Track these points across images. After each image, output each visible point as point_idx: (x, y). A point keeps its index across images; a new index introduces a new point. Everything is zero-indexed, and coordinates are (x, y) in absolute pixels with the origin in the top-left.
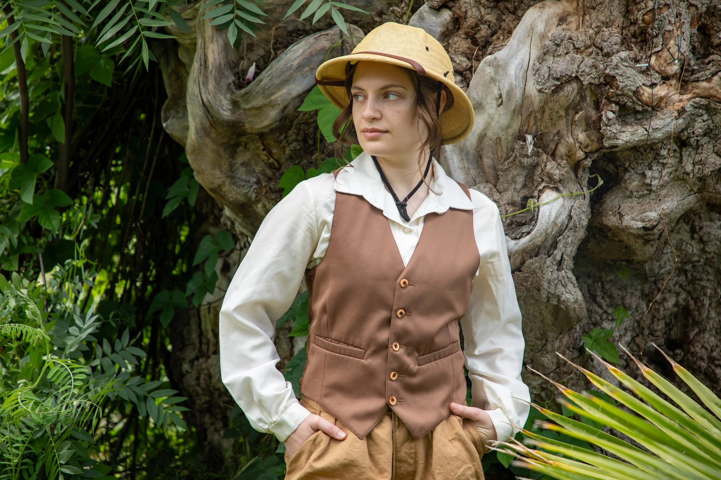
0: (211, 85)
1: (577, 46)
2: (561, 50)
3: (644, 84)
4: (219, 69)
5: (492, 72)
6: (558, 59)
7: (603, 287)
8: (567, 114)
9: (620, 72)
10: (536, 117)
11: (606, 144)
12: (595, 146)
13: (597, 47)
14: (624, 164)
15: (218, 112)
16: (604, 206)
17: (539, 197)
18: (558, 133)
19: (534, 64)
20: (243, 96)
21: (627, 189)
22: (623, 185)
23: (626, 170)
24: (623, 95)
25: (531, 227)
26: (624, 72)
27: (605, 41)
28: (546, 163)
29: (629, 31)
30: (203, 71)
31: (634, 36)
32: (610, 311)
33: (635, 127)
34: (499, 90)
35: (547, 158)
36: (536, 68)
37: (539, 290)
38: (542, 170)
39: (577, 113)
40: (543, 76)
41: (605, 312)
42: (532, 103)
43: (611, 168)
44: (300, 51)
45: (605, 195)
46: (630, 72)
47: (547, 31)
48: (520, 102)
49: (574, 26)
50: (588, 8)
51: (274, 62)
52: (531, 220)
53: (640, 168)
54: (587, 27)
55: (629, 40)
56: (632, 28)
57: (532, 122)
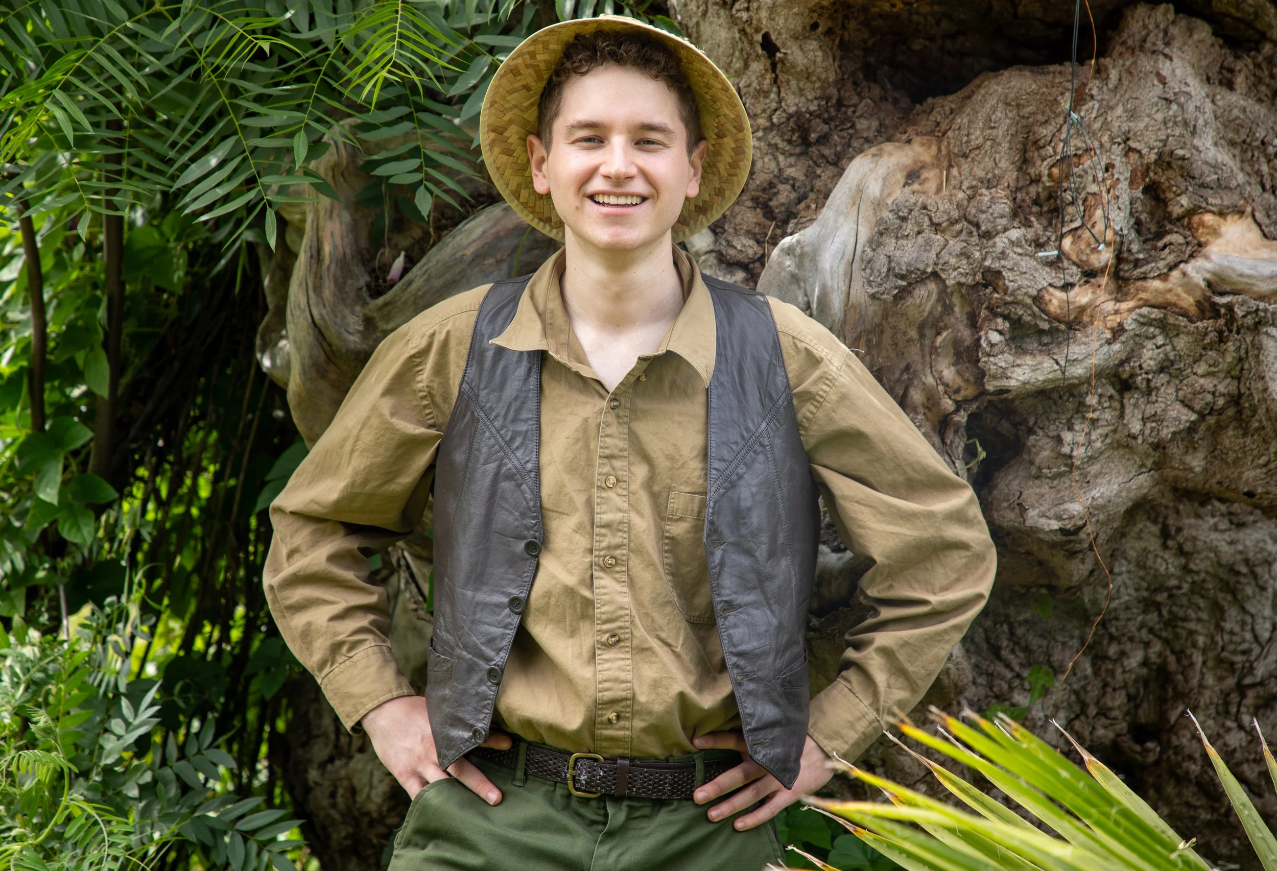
0: (328, 290)
1: (936, 220)
2: (910, 226)
3: (1050, 285)
4: (343, 264)
5: (793, 266)
6: (905, 242)
7: (1012, 633)
8: (922, 336)
9: (1008, 264)
10: (869, 342)
11: (990, 386)
12: (969, 391)
13: (970, 222)
14: (1026, 421)
15: (339, 336)
16: (995, 493)
18: (907, 368)
19: (864, 252)
20: (380, 309)
21: (1032, 463)
22: (1026, 457)
23: (1031, 431)
24: (1015, 303)
26: (1016, 264)
27: (983, 212)
29: (1027, 193)
30: (314, 266)
31: (1036, 202)
32: (1025, 673)
33: (1039, 358)
34: (806, 295)
36: (866, 258)
39: (939, 334)
40: (879, 271)
41: (1018, 676)
42: (861, 317)
43: (1005, 426)
44: (479, 231)
45: (996, 474)
46: (1026, 264)
47: (885, 194)
48: (839, 315)
49: (932, 186)
50: (957, 155)
51: (434, 250)
53: (1053, 427)
54: (954, 188)
55: (1027, 210)
56: (1033, 190)
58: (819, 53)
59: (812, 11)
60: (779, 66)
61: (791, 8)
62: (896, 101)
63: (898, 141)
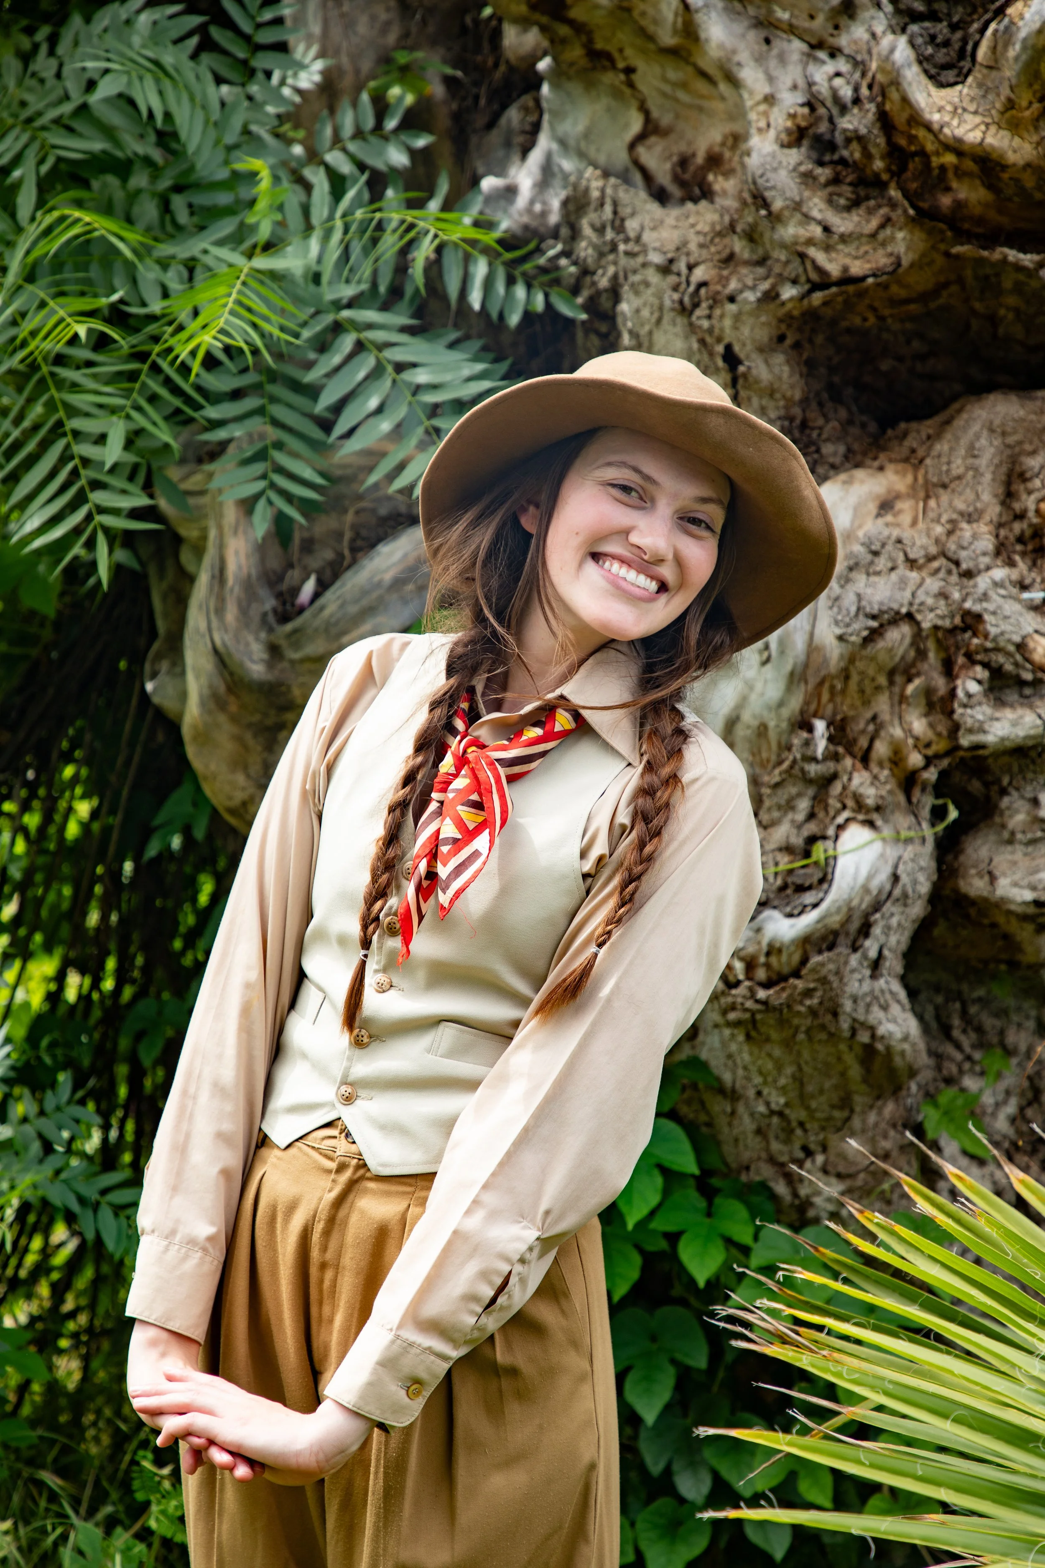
0: (231, 614)
1: (912, 556)
2: (883, 562)
3: (1036, 631)
4: (248, 585)
6: (877, 579)
7: (964, 1013)
8: (891, 683)
9: (991, 607)
10: (832, 688)
11: (965, 741)
12: (940, 746)
13: (949, 559)
14: (998, 781)
15: (241, 665)
16: (962, 858)
17: (837, 837)
18: (874, 718)
20: (290, 635)
21: (1003, 826)
22: (997, 819)
23: (1004, 792)
24: (997, 650)
25: (821, 895)
26: (1000, 607)
27: (963, 548)
28: (851, 774)
29: (1011, 530)
30: (216, 588)
31: (1020, 540)
32: (977, 1055)
33: (1020, 711)
35: (853, 765)
36: (833, 595)
37: (835, 1014)
38: (844, 788)
39: (910, 680)
40: (847, 610)
41: (969, 1058)
42: (826, 661)
43: (976, 786)
44: (398, 555)
45: (963, 838)
46: (1011, 607)
47: (856, 524)
48: (802, 657)
49: (906, 519)
50: (935, 485)
51: (348, 574)
52: (822, 881)
53: (1029, 788)
54: (932, 521)
55: (1010, 548)
56: (1017, 527)
57: (825, 696)
58: (786, 369)
59: (781, 321)
60: (741, 381)
61: (758, 317)
62: (863, 426)
63: (870, 467)
